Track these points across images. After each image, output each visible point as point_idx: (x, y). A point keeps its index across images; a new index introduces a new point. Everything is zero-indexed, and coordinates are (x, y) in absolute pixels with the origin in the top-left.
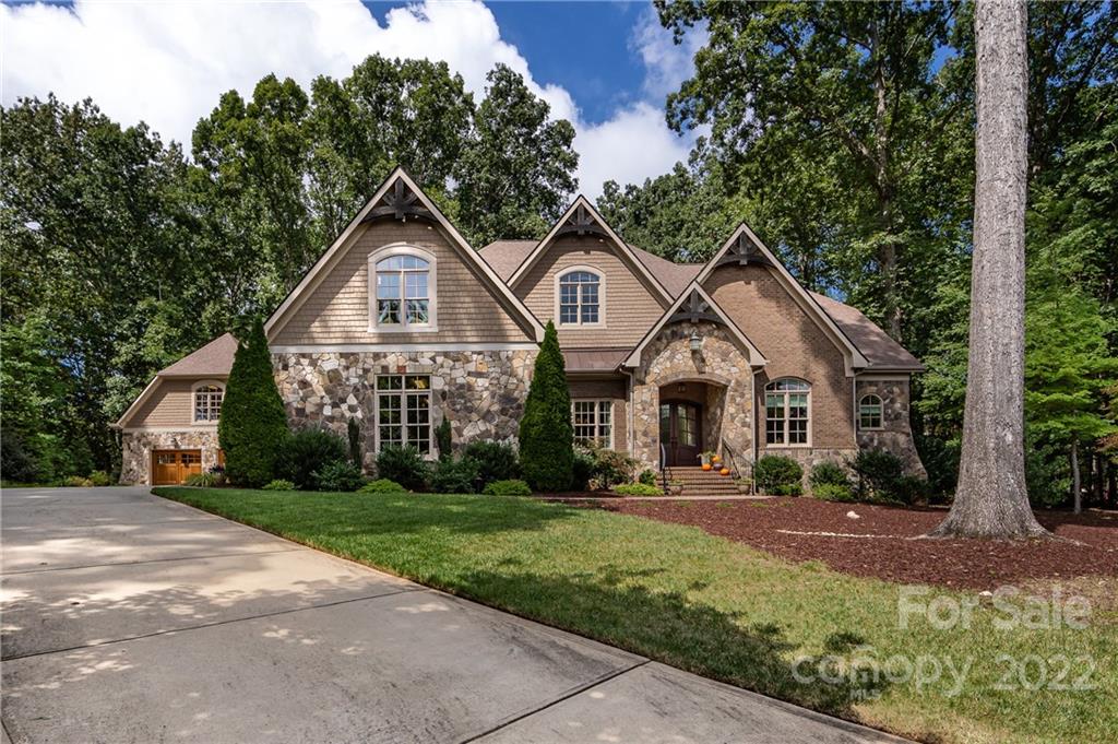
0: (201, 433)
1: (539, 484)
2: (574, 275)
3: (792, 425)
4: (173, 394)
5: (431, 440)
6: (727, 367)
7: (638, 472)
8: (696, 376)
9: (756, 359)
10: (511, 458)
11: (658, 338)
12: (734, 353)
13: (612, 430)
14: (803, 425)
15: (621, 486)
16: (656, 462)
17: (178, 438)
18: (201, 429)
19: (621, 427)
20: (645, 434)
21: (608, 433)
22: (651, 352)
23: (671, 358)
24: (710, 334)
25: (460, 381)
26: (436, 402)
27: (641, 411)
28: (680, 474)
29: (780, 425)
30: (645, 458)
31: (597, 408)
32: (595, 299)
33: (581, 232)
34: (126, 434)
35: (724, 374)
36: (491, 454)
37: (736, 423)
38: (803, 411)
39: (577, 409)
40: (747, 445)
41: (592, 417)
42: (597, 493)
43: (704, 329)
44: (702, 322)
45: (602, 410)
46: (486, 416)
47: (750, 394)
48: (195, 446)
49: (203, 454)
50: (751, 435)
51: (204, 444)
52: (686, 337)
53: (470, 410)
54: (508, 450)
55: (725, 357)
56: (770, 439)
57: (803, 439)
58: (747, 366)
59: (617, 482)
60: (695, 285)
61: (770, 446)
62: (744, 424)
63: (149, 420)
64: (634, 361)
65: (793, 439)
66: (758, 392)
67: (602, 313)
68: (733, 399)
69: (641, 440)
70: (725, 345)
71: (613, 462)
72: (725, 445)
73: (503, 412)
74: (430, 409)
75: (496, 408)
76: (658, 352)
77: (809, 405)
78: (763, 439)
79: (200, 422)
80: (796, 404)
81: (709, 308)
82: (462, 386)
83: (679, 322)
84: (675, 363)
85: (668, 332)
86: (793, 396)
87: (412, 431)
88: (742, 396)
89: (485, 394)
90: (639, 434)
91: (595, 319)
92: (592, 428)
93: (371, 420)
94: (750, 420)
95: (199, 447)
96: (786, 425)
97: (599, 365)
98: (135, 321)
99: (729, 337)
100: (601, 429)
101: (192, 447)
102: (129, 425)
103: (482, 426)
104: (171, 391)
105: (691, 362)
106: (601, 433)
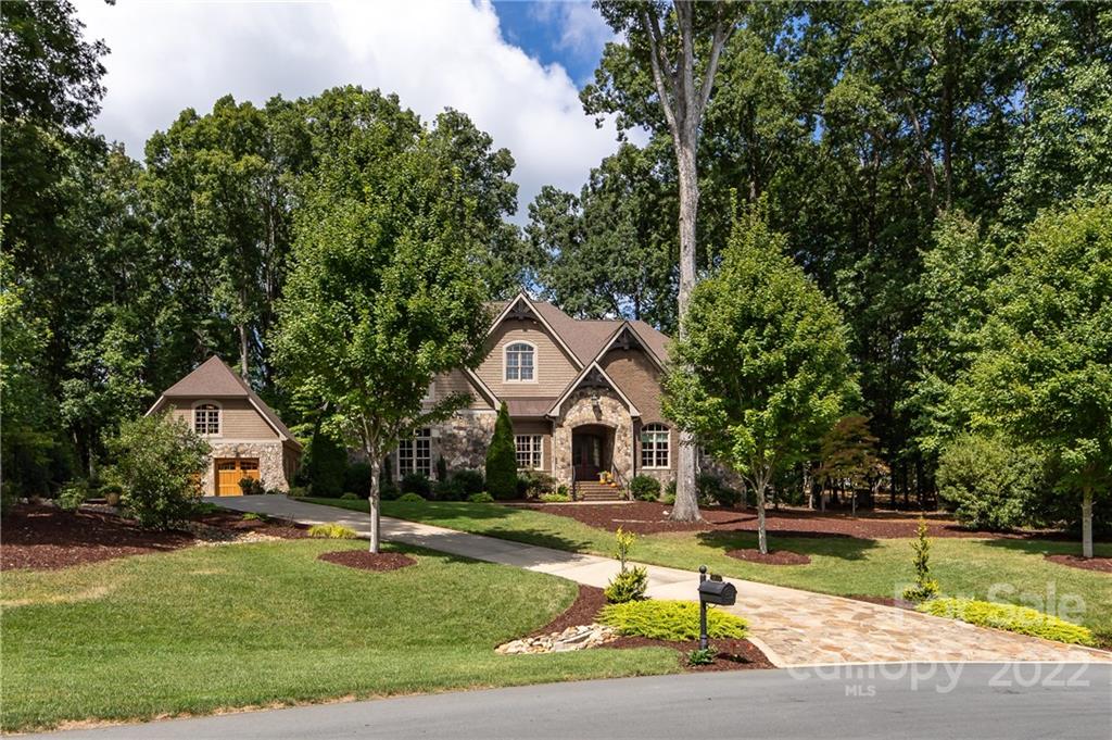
1: (498, 496)
2: (516, 347)
3: (658, 454)
5: (431, 467)
6: (617, 417)
7: (558, 485)
8: (596, 422)
9: (634, 412)
10: (481, 480)
11: (571, 397)
12: (620, 407)
13: (542, 456)
14: (665, 454)
15: (547, 494)
16: (570, 479)
19: (548, 453)
20: (563, 460)
21: (539, 457)
22: (566, 407)
23: (580, 410)
24: (605, 395)
25: (449, 432)
26: (434, 443)
27: (560, 444)
28: (585, 486)
29: (651, 454)
30: (562, 476)
31: (532, 440)
32: (531, 363)
33: (521, 318)
35: (614, 421)
36: (470, 478)
37: (622, 453)
38: (665, 445)
39: (519, 441)
40: (628, 468)
41: (528, 446)
42: (530, 500)
43: (600, 391)
44: (599, 387)
45: (535, 441)
46: (465, 453)
47: (630, 434)
50: (631, 461)
52: (589, 396)
53: (454, 450)
54: (479, 476)
55: (614, 410)
56: (644, 463)
57: (665, 463)
58: (629, 416)
59: (544, 492)
60: (594, 363)
61: (644, 468)
62: (626, 454)
64: (556, 412)
65: (659, 463)
66: (636, 433)
67: (535, 372)
68: (620, 437)
69: (560, 463)
70: (614, 402)
71: (541, 480)
72: (615, 469)
73: (475, 451)
74: (430, 449)
75: (470, 448)
76: (571, 406)
77: (669, 441)
78: (639, 463)
80: (660, 440)
81: (604, 379)
82: (450, 435)
83: (585, 387)
84: (582, 413)
85: (578, 393)
86: (658, 435)
87: (419, 463)
88: (625, 435)
89: (464, 440)
90: (559, 461)
91: (531, 377)
92: (528, 455)
93: (395, 455)
94: (631, 451)
96: (655, 454)
97: (534, 411)
98: (92, 327)
99: (616, 397)
100: (535, 454)
103: (462, 460)
105: (592, 413)
106: (535, 457)
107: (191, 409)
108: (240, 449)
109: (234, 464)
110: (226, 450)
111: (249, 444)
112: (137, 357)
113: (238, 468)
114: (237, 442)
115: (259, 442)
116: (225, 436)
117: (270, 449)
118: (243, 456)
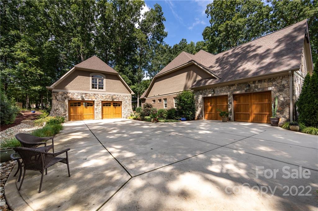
0: (95, 94)
4: (80, 77)
17: (84, 95)
18: (95, 93)
34: (54, 92)
48: (92, 99)
49: (95, 103)
51: (96, 99)
63: (68, 87)
79: (93, 89)
95: (94, 100)
101: (90, 100)
102: (56, 87)
104: (80, 75)
107: (89, 76)
108: (114, 97)
109: (110, 103)
110: (107, 97)
111: (118, 95)
112: (35, 57)
113: (112, 106)
114: (112, 94)
115: (122, 94)
116: (107, 91)
117: (127, 98)
118: (115, 100)
